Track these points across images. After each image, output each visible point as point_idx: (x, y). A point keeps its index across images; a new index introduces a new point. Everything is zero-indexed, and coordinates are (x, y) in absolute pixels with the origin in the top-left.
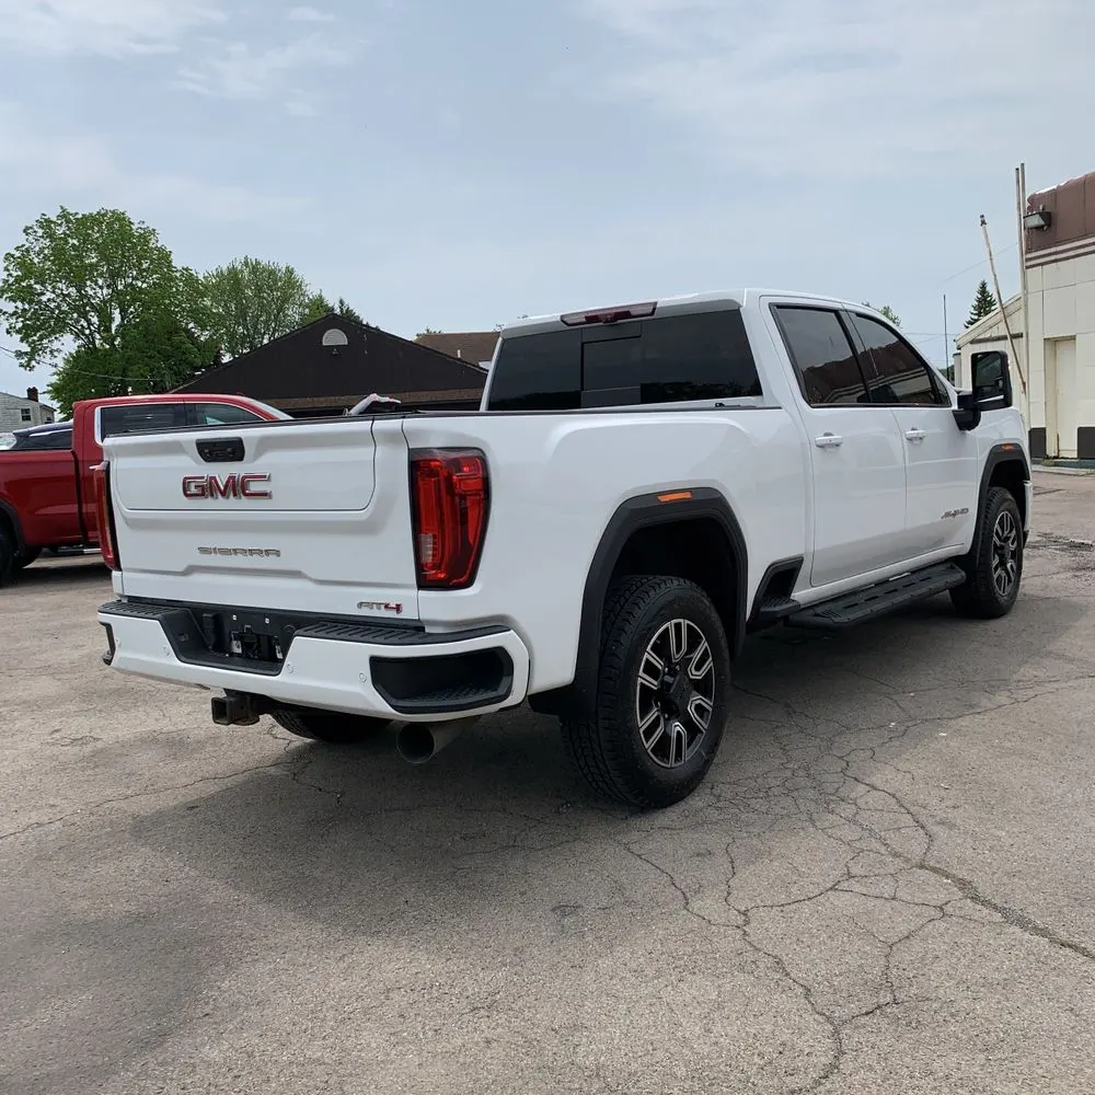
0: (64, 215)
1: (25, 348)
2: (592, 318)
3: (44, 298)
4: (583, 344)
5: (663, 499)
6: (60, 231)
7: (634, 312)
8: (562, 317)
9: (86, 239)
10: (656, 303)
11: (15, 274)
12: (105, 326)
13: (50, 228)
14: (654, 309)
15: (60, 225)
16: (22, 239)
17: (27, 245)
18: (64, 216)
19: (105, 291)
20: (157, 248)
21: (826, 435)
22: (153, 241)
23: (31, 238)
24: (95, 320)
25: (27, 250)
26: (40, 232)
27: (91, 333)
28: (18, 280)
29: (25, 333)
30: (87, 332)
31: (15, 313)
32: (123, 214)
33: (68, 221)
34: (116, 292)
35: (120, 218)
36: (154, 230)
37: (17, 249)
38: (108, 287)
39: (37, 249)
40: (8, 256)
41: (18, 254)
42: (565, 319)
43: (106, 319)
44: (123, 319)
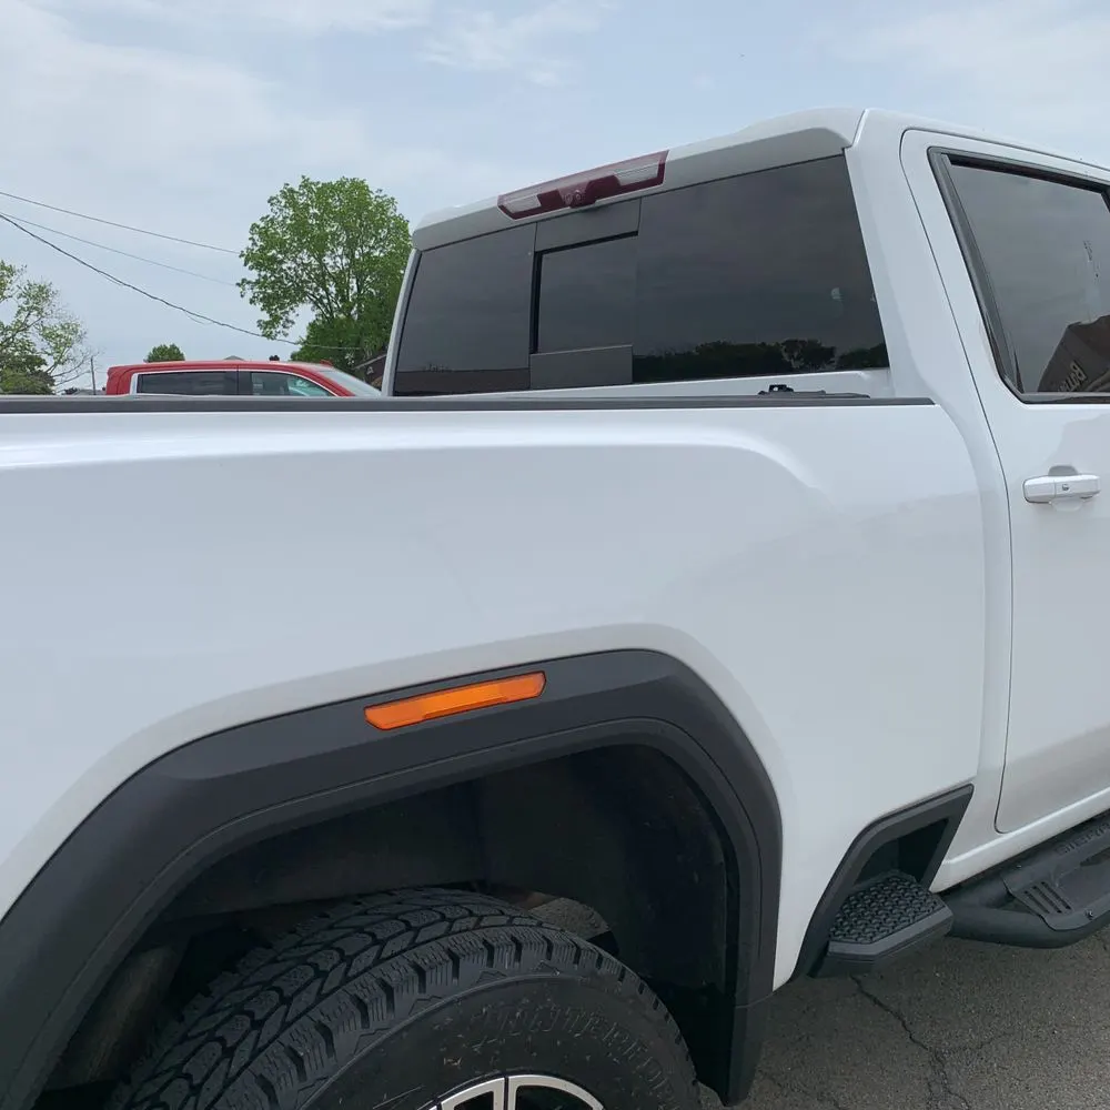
0: (306, 184)
1: (266, 317)
2: (550, 199)
3: (284, 267)
4: (538, 256)
5: (384, 717)
6: (302, 200)
7: (624, 179)
8: (501, 198)
9: (326, 208)
10: (665, 154)
11: (259, 243)
12: (343, 296)
13: (293, 197)
14: (662, 167)
15: (301, 195)
16: (267, 211)
17: (272, 215)
18: (306, 186)
19: (345, 261)
20: (395, 218)
21: (1055, 471)
22: (391, 210)
23: (275, 208)
24: (333, 289)
25: (272, 220)
26: (284, 201)
27: (329, 303)
28: (262, 249)
29: (268, 302)
30: (325, 301)
31: (257, 282)
32: (362, 182)
33: (310, 191)
34: (353, 261)
35: (359, 187)
36: (393, 199)
37: (262, 219)
38: (347, 256)
39: (281, 219)
40: (254, 226)
41: (262, 225)
42: (505, 204)
43: (342, 288)
44: (359, 290)
